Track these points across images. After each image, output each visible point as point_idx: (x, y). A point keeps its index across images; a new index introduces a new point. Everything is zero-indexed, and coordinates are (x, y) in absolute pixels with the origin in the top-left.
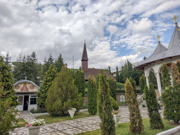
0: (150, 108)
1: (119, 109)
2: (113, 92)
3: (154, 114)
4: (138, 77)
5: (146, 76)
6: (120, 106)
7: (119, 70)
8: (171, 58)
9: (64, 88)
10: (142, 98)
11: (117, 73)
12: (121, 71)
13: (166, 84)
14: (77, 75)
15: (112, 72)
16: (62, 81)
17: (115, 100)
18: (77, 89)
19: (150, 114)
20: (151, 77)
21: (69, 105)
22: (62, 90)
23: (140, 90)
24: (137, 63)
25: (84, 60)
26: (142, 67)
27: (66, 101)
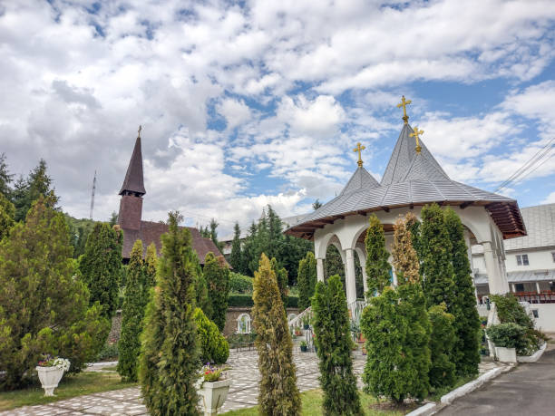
0: (329, 359)
1: (229, 360)
2: (215, 302)
3: (339, 377)
4: (296, 260)
5: (317, 257)
6: (233, 348)
7: (242, 236)
8: (387, 209)
9: (33, 280)
10: (302, 324)
11: (236, 243)
12: (248, 238)
13: (377, 280)
14: (94, 238)
15: (220, 239)
16: (26, 256)
17: (221, 327)
18: (85, 289)
19: (326, 380)
20: (330, 263)
21: (42, 346)
22: (22, 291)
23: (296, 299)
24: (297, 218)
25: (130, 193)
26: (309, 230)
27: (34, 333)
